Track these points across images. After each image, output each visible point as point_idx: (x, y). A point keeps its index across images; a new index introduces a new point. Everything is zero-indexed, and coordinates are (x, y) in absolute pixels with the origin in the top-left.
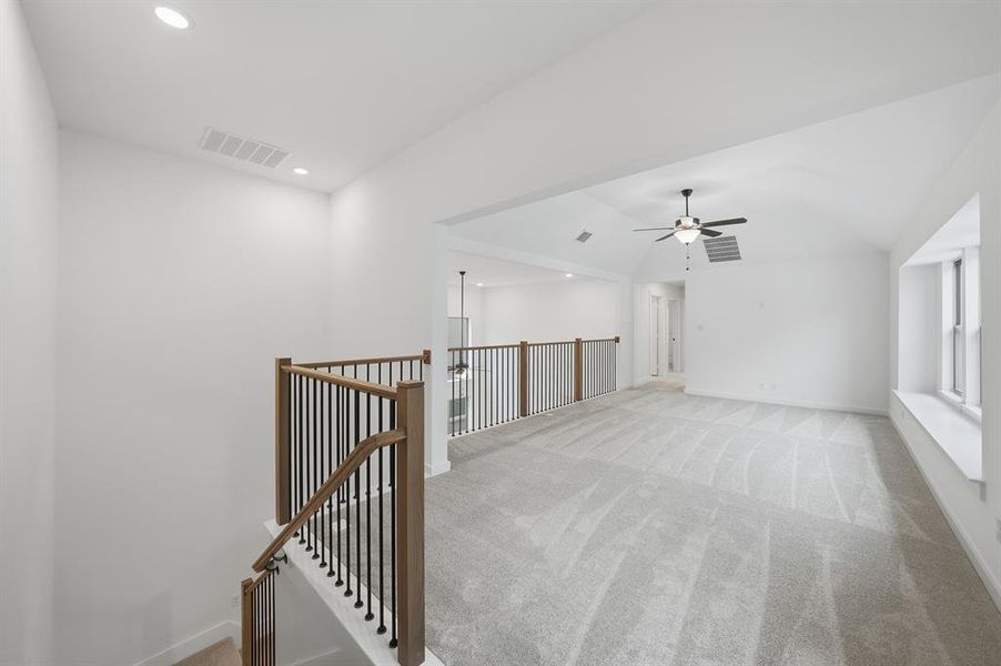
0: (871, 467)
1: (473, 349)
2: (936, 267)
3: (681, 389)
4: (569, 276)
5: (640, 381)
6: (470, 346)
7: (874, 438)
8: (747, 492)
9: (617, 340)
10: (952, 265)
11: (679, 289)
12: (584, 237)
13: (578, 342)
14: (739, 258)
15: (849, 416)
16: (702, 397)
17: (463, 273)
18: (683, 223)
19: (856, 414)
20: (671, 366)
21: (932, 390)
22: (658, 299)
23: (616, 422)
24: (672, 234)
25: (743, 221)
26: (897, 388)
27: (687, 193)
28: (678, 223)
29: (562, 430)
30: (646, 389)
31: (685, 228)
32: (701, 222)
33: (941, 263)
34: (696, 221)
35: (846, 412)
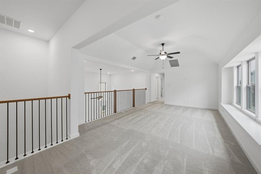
0: (216, 129)
1: (107, 92)
2: (232, 68)
3: (163, 103)
4: (133, 71)
5: (152, 101)
6: (106, 91)
7: (215, 118)
8: (179, 142)
9: (146, 89)
10: (236, 67)
11: (163, 75)
12: (134, 58)
13: (134, 90)
14: (179, 66)
15: (208, 110)
16: (169, 105)
17: (101, 69)
18: (162, 53)
19: (209, 110)
20: (162, 95)
21: (231, 103)
22: (158, 77)
23: (143, 114)
24: (159, 58)
25: (179, 53)
26: (221, 103)
27: (163, 44)
28: (160, 53)
29: (125, 117)
30: (154, 103)
31: (162, 55)
32: (167, 53)
33: (233, 67)
34: (165, 53)
35: (207, 109)
